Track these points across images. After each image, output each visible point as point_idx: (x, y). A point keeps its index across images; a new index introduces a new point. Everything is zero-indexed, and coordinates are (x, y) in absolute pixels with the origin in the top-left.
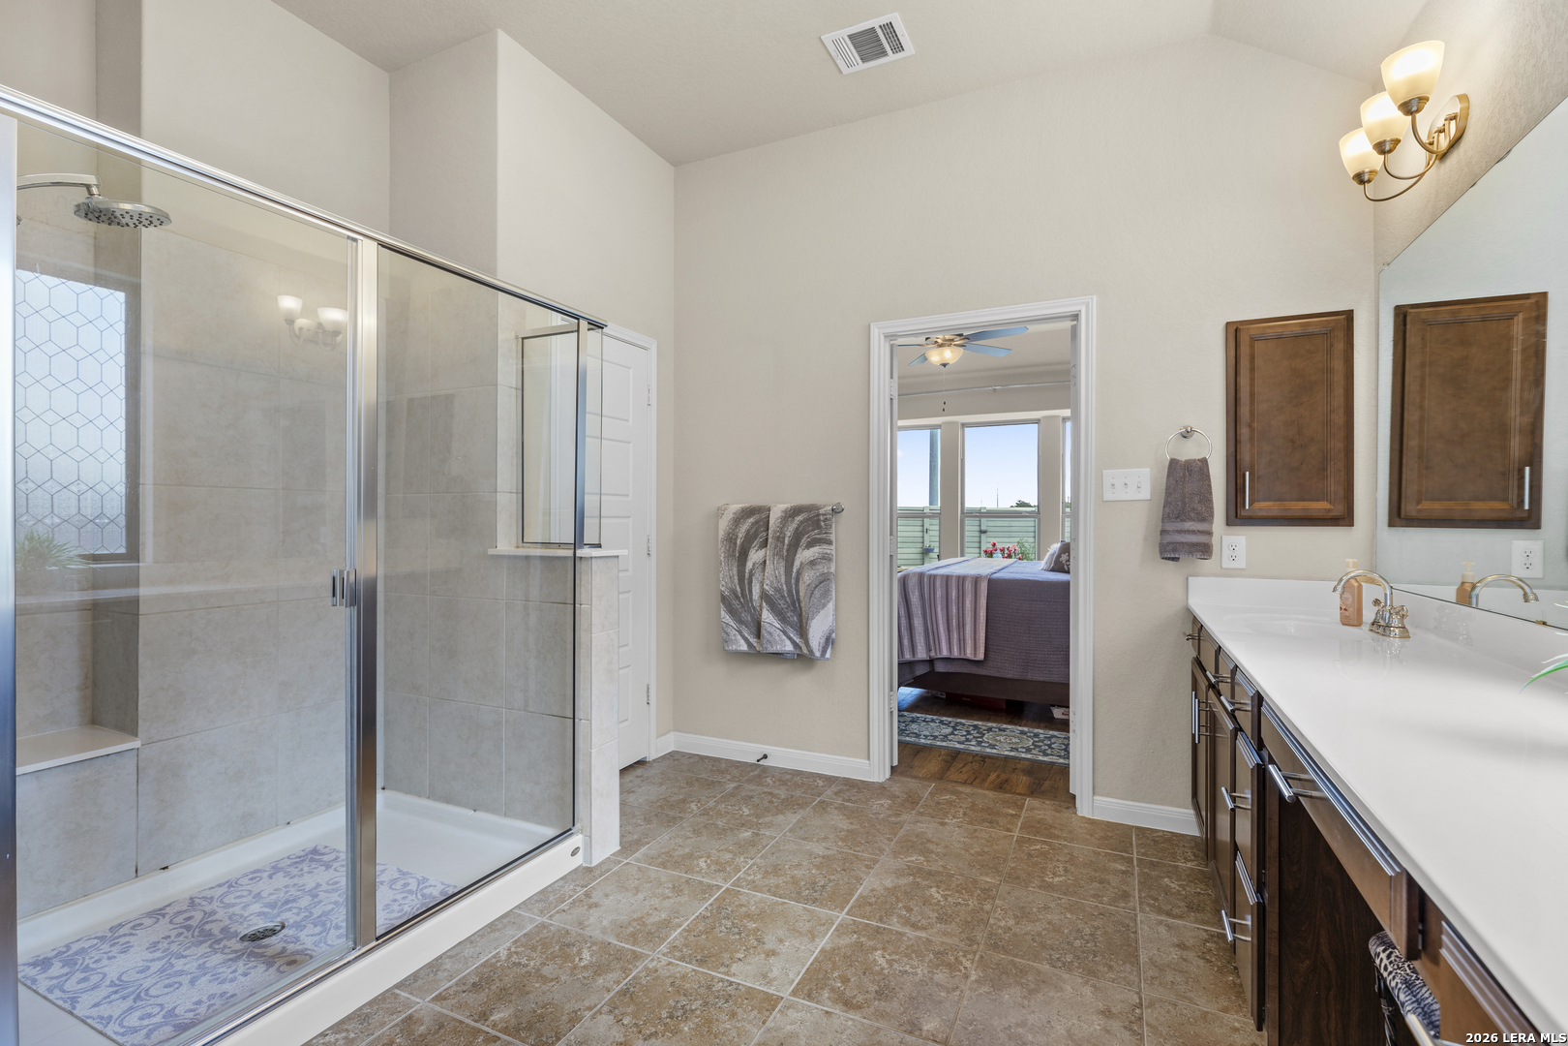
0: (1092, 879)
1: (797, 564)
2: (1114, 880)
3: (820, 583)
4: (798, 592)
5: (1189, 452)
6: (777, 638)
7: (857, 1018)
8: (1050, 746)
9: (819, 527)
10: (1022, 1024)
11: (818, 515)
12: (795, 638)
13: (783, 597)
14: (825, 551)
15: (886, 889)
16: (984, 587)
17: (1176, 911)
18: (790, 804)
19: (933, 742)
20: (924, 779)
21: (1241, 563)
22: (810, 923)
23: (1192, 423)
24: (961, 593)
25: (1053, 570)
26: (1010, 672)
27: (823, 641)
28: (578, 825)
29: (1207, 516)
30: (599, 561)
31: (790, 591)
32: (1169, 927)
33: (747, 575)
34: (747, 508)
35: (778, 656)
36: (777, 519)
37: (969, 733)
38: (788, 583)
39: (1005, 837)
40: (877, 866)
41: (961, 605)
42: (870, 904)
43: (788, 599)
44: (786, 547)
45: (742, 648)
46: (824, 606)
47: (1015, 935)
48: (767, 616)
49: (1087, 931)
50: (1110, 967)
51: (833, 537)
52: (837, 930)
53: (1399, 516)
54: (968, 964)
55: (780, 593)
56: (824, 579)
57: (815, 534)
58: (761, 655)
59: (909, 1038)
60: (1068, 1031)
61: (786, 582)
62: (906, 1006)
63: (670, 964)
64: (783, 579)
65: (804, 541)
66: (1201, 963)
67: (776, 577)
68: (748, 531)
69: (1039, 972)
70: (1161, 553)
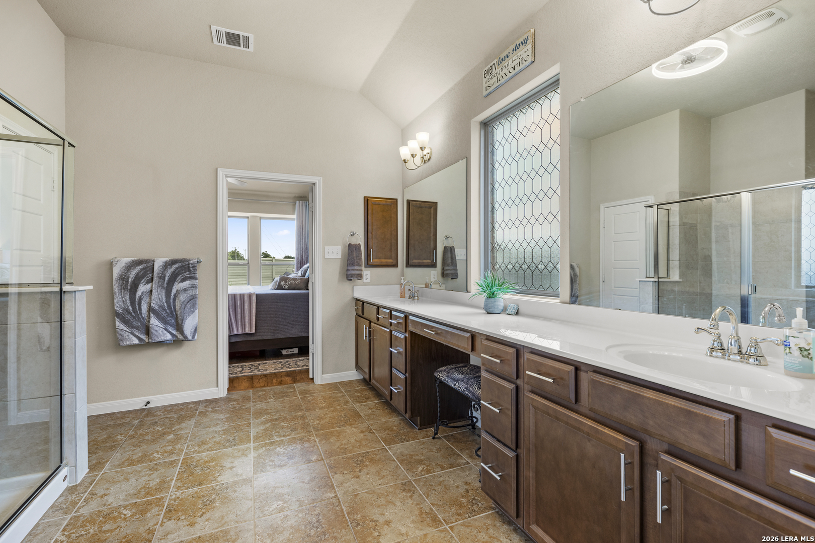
0: (334, 401)
1: (174, 291)
2: (341, 399)
3: (191, 300)
4: (174, 306)
5: (354, 241)
6: (161, 333)
8: (289, 364)
9: (190, 271)
10: (342, 444)
11: (189, 264)
12: (173, 332)
13: (165, 310)
14: (193, 283)
15: (263, 430)
16: (254, 299)
17: (363, 401)
18: (181, 419)
19: (237, 375)
20: (245, 389)
21: (369, 281)
22: (240, 452)
23: (354, 230)
24: (242, 302)
25: (277, 289)
26: (267, 336)
27: (193, 330)
28: (64, 462)
29: (360, 266)
30: (79, 292)
31: (169, 306)
32: (364, 405)
33: (137, 299)
34: (136, 261)
35: (161, 343)
36: (160, 266)
37: (251, 368)
38: (168, 301)
39: (296, 399)
40: (252, 425)
41: (242, 308)
42: (261, 437)
43: (168, 311)
44: (166, 282)
45: (134, 342)
46: (193, 312)
47: (322, 424)
48: (154, 322)
49: (343, 415)
50: (356, 421)
51: (197, 276)
52: (254, 449)
53: (409, 265)
54: (313, 438)
55: (162, 308)
56: (193, 298)
57: (187, 274)
58: (149, 343)
59: (310, 464)
60: (355, 440)
61: (166, 302)
63: (183, 493)
64: (164, 300)
65: (179, 278)
66: (378, 410)
67: (160, 299)
68: (137, 274)
69: (337, 431)
70: (347, 277)
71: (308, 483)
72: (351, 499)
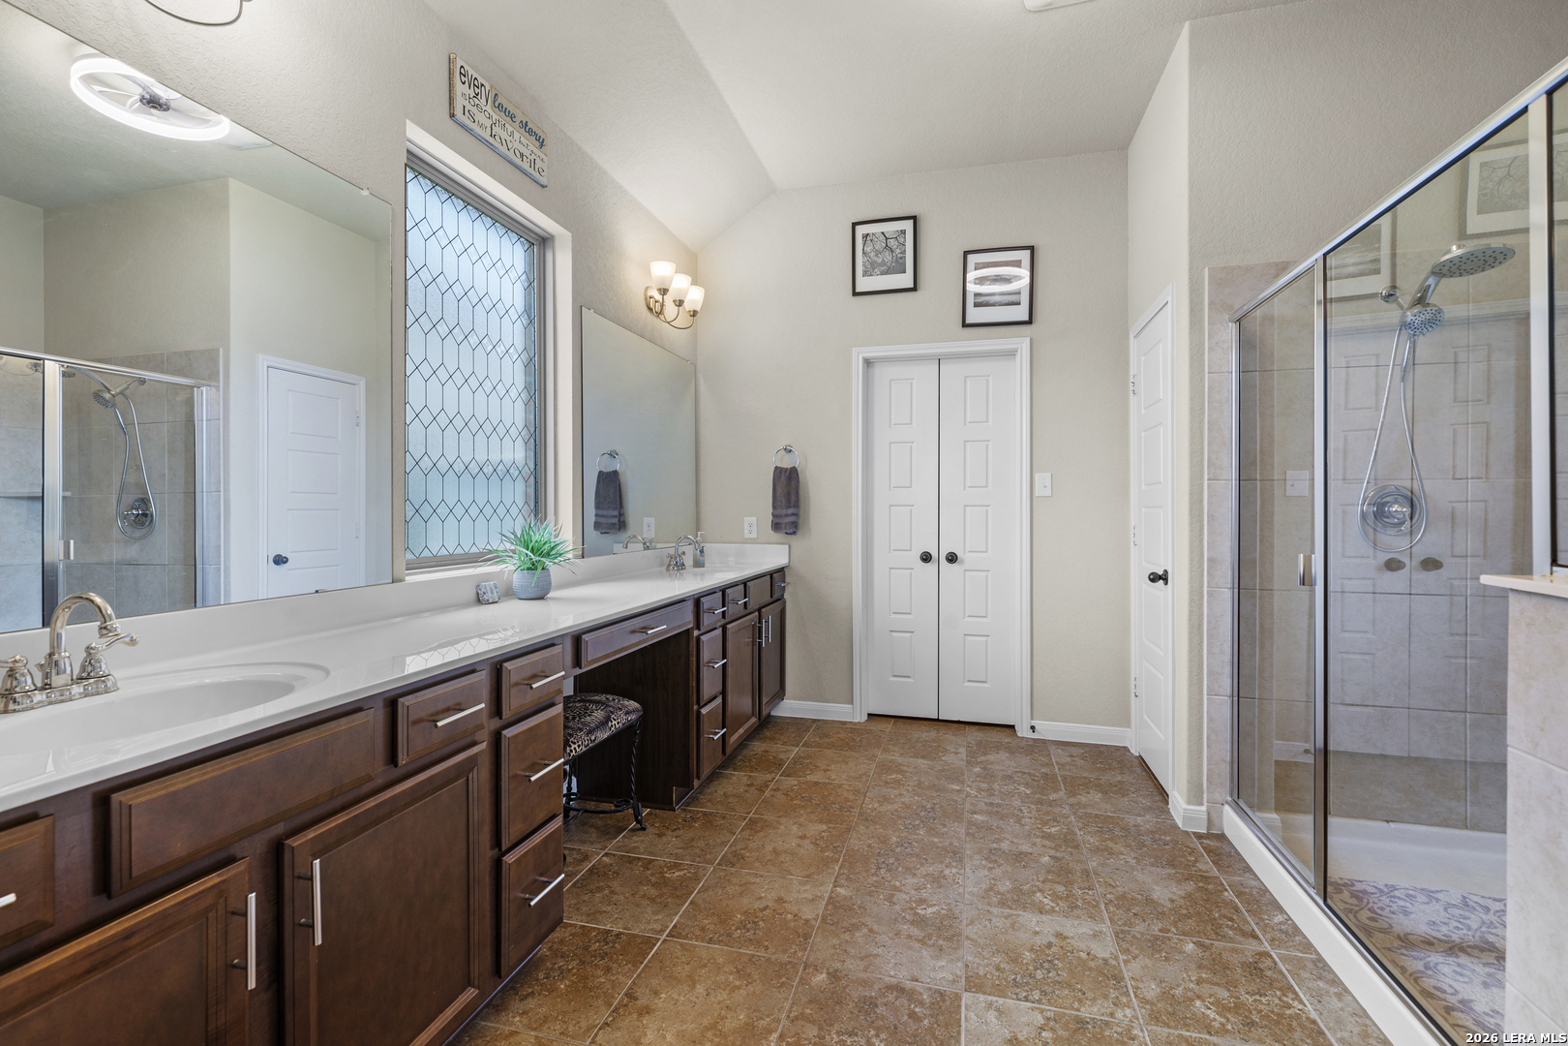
7: (887, 979)
62: (844, 994)
71: (863, 924)
72: (818, 875)
